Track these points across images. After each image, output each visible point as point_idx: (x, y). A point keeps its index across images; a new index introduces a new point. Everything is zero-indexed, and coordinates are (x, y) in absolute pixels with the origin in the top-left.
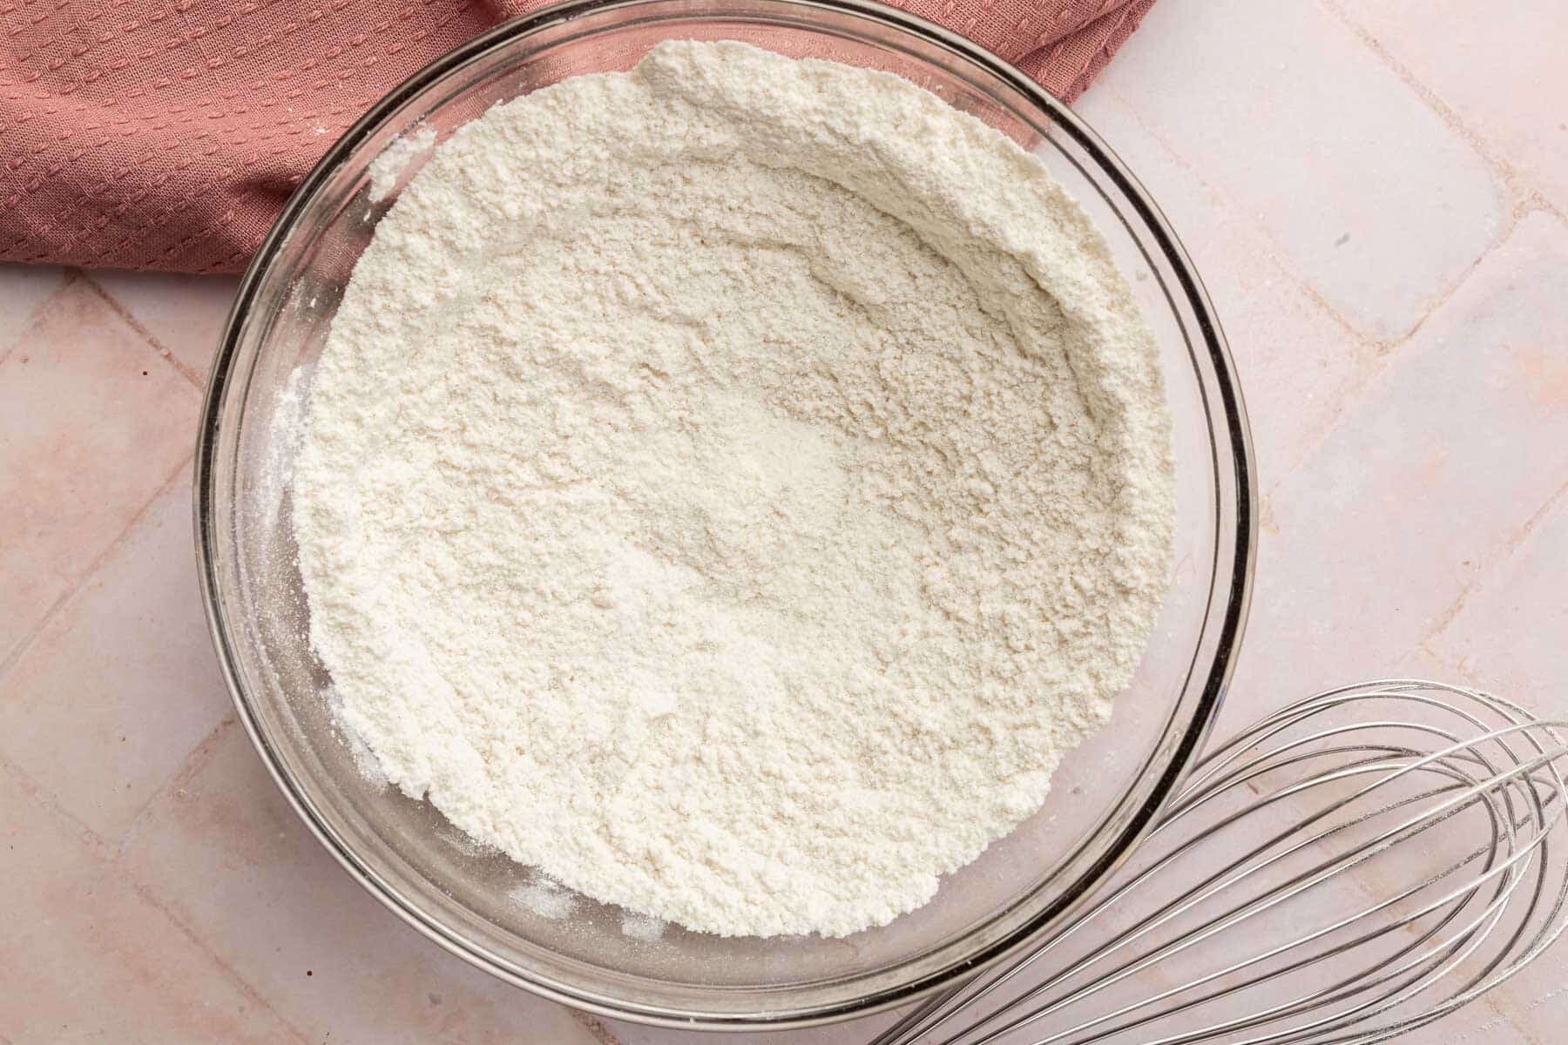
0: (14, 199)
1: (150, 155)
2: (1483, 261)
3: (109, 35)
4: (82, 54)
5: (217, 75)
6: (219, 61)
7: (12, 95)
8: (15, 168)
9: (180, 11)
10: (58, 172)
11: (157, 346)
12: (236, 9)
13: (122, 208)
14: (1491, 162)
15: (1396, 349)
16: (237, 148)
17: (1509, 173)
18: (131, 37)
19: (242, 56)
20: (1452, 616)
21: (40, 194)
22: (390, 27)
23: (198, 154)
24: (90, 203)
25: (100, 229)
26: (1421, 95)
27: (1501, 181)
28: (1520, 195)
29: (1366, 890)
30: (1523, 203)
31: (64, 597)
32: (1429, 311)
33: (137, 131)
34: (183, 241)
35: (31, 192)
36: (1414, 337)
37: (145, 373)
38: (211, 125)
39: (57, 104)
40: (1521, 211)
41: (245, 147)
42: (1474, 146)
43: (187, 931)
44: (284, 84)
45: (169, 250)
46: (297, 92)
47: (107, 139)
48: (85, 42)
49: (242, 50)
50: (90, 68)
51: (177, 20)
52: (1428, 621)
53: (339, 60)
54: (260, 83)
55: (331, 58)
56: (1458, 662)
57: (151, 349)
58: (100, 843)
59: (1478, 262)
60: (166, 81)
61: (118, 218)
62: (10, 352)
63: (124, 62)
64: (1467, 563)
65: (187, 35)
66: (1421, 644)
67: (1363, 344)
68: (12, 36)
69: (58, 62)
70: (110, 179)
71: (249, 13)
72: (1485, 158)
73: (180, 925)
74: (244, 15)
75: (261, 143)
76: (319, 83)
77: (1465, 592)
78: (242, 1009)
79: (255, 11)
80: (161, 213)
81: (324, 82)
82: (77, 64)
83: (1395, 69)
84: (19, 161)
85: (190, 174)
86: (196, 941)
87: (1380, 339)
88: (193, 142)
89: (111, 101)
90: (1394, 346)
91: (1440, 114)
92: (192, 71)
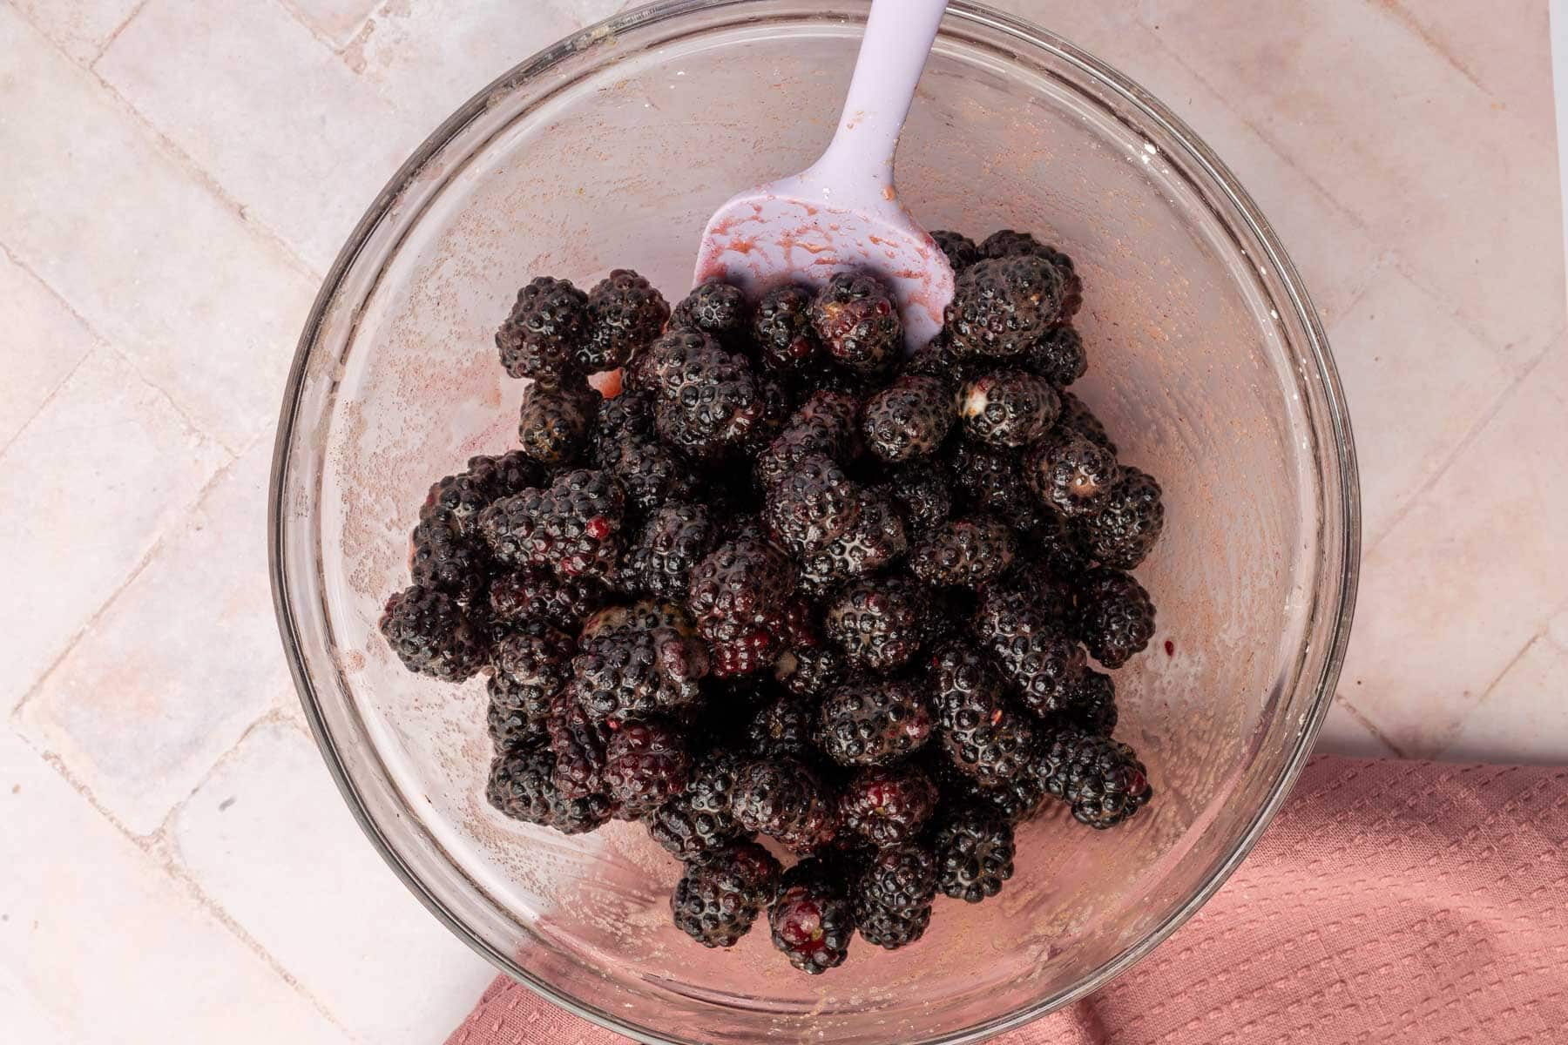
0: (1490, 820)
1: (1369, 860)
2: (189, 792)
3: (1406, 962)
4: (1430, 945)
5: (1310, 926)
6: (1309, 937)
7: (1492, 911)
8: (1489, 848)
9: (1342, 981)
10: (1451, 845)
11: (1349, 707)
12: (1293, 983)
13: (1394, 813)
14: (186, 877)
15: (265, 714)
16: (1292, 867)
17: (170, 868)
18: (1385, 960)
19: (1288, 941)
20: (210, 484)
21: (1468, 824)
22: (1157, 965)
23: (1326, 861)
24: (1423, 817)
25: (1414, 794)
26: (246, 934)
27: (177, 861)
28: (160, 849)
29: (280, 241)
30: (157, 841)
31: (1430, 485)
32: (236, 748)
33: (1380, 879)
34: (1340, 785)
35: (1476, 827)
36: (248, 726)
37: (1359, 683)
38: (1316, 884)
39: (1453, 902)
40: (160, 834)
41: (1285, 869)
42: (200, 891)
43: (1320, 189)
44: (1252, 917)
45: (1353, 777)
46: (1239, 911)
47: (1407, 873)
48: (1427, 956)
49: (1289, 947)
50: (1422, 933)
51: (1346, 975)
52: (231, 478)
53: (1202, 937)
54: (1272, 917)
55: (1210, 938)
56: (205, 442)
57: (1354, 705)
58: (1398, 266)
59: (195, 791)
60: (1356, 921)
61: (1399, 804)
62: (1481, 700)
63: (1393, 937)
64: (198, 529)
65: (1337, 960)
66: (237, 458)
67: (293, 718)
68: (1493, 962)
69: (1451, 938)
70: (1405, 839)
71: (1282, 979)
72: (190, 880)
73: (1327, 195)
74: (1286, 977)
75: (1271, 873)
76: (1221, 917)
77: (199, 504)
78: (1270, 120)
79: (1276, 981)
80: (1359, 809)
81: (1217, 918)
82: (1433, 936)
83: (270, 957)
84: (1485, 854)
85: (1332, 843)
86: (1311, 181)
87: (278, 723)
88: (1331, 871)
89: (1404, 904)
90: (267, 717)
91: (230, 918)
92: (1333, 928)
